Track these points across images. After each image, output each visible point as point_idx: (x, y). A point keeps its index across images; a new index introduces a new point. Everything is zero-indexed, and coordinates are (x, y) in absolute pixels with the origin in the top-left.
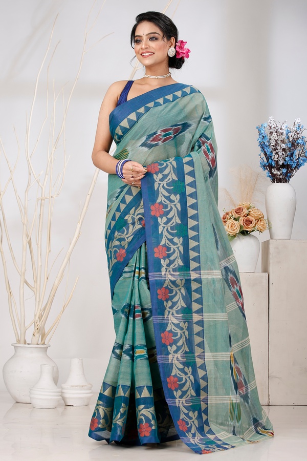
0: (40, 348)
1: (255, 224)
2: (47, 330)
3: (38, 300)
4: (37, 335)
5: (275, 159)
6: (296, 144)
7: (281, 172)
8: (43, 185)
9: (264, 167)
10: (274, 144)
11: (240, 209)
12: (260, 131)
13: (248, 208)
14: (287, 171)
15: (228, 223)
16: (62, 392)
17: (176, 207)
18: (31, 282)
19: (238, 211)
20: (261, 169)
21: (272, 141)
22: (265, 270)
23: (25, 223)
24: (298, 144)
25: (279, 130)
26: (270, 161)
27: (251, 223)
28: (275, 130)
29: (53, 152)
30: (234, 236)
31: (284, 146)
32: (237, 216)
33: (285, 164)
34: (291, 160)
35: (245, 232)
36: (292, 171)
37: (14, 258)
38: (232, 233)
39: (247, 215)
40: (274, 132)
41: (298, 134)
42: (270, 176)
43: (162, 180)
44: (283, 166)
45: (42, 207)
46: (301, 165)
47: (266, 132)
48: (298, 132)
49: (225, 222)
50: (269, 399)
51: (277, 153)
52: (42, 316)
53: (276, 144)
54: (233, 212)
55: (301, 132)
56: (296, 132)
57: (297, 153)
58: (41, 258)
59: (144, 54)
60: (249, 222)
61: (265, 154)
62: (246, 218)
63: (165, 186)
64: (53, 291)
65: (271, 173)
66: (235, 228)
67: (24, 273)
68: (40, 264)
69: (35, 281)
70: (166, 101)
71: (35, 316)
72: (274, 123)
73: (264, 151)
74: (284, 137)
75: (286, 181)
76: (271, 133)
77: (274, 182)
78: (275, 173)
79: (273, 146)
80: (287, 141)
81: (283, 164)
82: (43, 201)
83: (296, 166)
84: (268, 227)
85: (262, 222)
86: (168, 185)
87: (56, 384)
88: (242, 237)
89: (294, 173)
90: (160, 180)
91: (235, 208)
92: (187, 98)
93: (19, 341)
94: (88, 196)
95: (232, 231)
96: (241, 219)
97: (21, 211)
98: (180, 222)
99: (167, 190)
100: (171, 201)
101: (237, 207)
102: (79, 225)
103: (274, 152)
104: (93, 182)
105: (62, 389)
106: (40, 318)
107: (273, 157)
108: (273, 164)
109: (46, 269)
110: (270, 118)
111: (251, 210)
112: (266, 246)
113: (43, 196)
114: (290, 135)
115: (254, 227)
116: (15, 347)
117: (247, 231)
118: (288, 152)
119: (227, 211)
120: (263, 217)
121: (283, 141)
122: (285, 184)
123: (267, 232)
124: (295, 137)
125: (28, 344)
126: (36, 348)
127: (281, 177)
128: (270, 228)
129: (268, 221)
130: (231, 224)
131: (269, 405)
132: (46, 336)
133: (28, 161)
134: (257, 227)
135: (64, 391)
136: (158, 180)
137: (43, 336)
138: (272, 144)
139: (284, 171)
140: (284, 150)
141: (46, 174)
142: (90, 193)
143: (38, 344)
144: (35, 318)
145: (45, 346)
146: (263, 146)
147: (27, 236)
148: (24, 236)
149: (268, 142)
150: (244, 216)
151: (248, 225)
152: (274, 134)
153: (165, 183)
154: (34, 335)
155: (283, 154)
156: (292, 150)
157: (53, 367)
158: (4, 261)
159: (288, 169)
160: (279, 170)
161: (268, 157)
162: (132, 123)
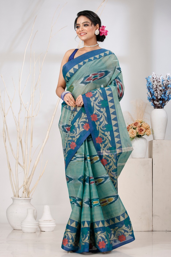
0: (27, 199)
1: (145, 131)
2: (30, 190)
3: (25, 173)
4: (25, 193)
5: (156, 96)
6: (167, 87)
7: (159, 103)
8: (28, 110)
9: (150, 100)
10: (155, 87)
11: (136, 123)
12: (147, 80)
13: (141, 123)
14: (162, 102)
15: (130, 131)
16: (39, 224)
17: (104, 115)
18: (22, 163)
19: (136, 124)
20: (148, 101)
21: (154, 86)
22: (151, 156)
23: (19, 131)
24: (168, 87)
25: (158, 79)
26: (153, 96)
27: (143, 130)
28: (156, 80)
29: (34, 92)
30: (133, 138)
31: (161, 88)
32: (135, 127)
33: (161, 98)
34: (165, 96)
35: (139, 136)
36: (165, 102)
37: (12, 150)
38: (132, 136)
39: (141, 126)
40: (155, 80)
41: (168, 82)
42: (153, 105)
43: (95, 101)
44: (160, 99)
45: (28, 122)
46: (170, 99)
47: (151, 80)
48: (168, 81)
49: (128, 130)
50: (153, 227)
51: (157, 92)
52: (28, 182)
53: (156, 87)
54: (133, 125)
55: (170, 81)
56: (167, 81)
57: (168, 92)
58: (27, 150)
59: (81, 34)
60: (141, 130)
61: (151, 93)
62: (140, 128)
63: (97, 104)
64: (34, 168)
65: (154, 103)
66: (134, 134)
67: (18, 159)
68: (27, 153)
69: (24, 163)
70: (95, 58)
71: (24, 182)
72: (155, 76)
73: (150, 91)
74: (161, 83)
75: (162, 108)
76: (154, 81)
77: (155, 108)
78: (156, 103)
79: (155, 88)
80: (162, 85)
81: (160, 98)
82: (28, 119)
83: (167, 100)
84: (152, 133)
85: (149, 130)
86: (99, 103)
87: (36, 220)
88: (138, 138)
89: (166, 103)
90: (94, 101)
91: (134, 123)
92: (107, 57)
93: (15, 196)
94: (53, 116)
95: (132, 135)
96: (137, 128)
97: (16, 124)
98: (107, 123)
99: (98, 106)
100: (101, 112)
101: (135, 122)
102: (48, 132)
103: (155, 92)
104: (56, 108)
105: (39, 222)
106: (27, 183)
107: (155, 94)
108: (155, 98)
109: (30, 156)
110: (153, 73)
111: (143, 124)
112: (151, 144)
113: (28, 116)
114: (164, 82)
115: (144, 133)
116: (13, 199)
117: (140, 135)
118: (163, 92)
119: (130, 124)
120: (149, 128)
121: (160, 86)
122: (161, 109)
123: (151, 136)
124: (167, 83)
125: (20, 197)
126: (25, 199)
127: (159, 105)
128: (153, 134)
129: (152, 130)
130: (131, 131)
131: (152, 231)
132: (30, 193)
133: (20, 97)
134: (146, 133)
135: (40, 223)
136: (93, 101)
137: (28, 193)
138: (154, 87)
139: (161, 102)
140: (161, 90)
141: (30, 104)
142: (54, 114)
143: (26, 197)
144: (24, 183)
145: (29, 198)
146: (149, 88)
147: (20, 138)
148: (18, 138)
149: (152, 86)
150: (139, 127)
151: (141, 132)
152: (155, 82)
153: (97, 102)
154: (23, 192)
155: (160, 93)
156: (165, 90)
157: (34, 210)
158: (7, 152)
159: (163, 101)
160: (158, 101)
161: (152, 95)
162: (76, 70)
